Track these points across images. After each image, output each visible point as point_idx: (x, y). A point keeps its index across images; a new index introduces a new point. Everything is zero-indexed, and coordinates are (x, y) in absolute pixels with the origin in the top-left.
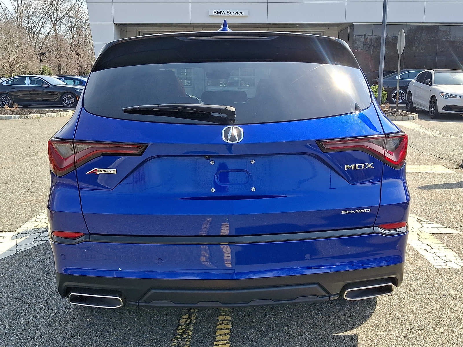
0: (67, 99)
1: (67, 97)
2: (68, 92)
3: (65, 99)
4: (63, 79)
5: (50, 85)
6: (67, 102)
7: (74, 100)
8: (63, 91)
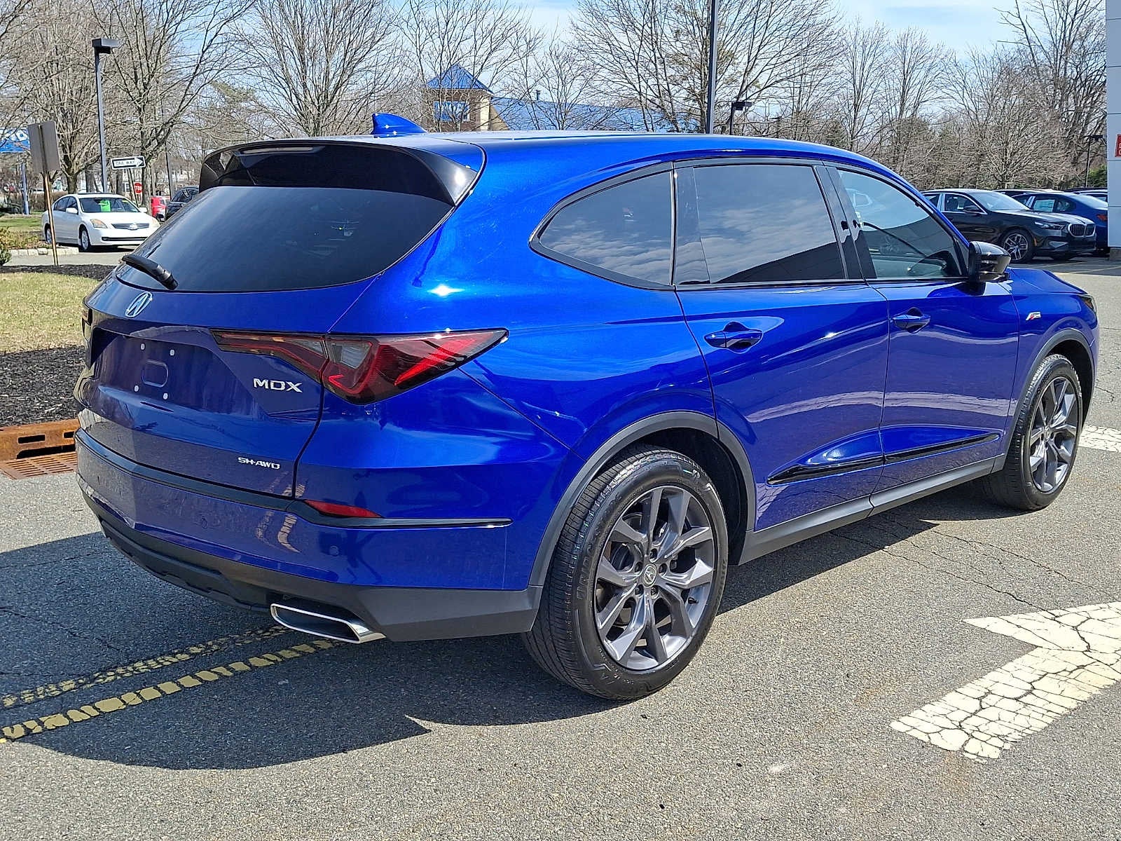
0: (1013, 244)
1: (1013, 240)
2: (1018, 228)
3: (1009, 242)
4: (1034, 197)
5: (981, 211)
6: (1012, 250)
7: (1027, 246)
8: (1009, 225)
